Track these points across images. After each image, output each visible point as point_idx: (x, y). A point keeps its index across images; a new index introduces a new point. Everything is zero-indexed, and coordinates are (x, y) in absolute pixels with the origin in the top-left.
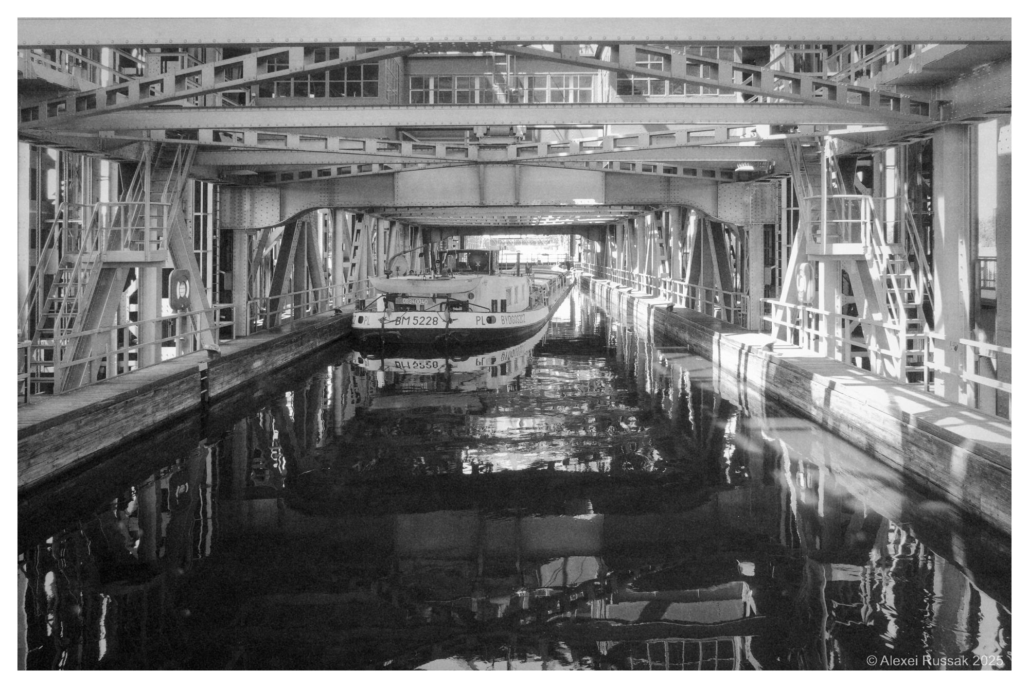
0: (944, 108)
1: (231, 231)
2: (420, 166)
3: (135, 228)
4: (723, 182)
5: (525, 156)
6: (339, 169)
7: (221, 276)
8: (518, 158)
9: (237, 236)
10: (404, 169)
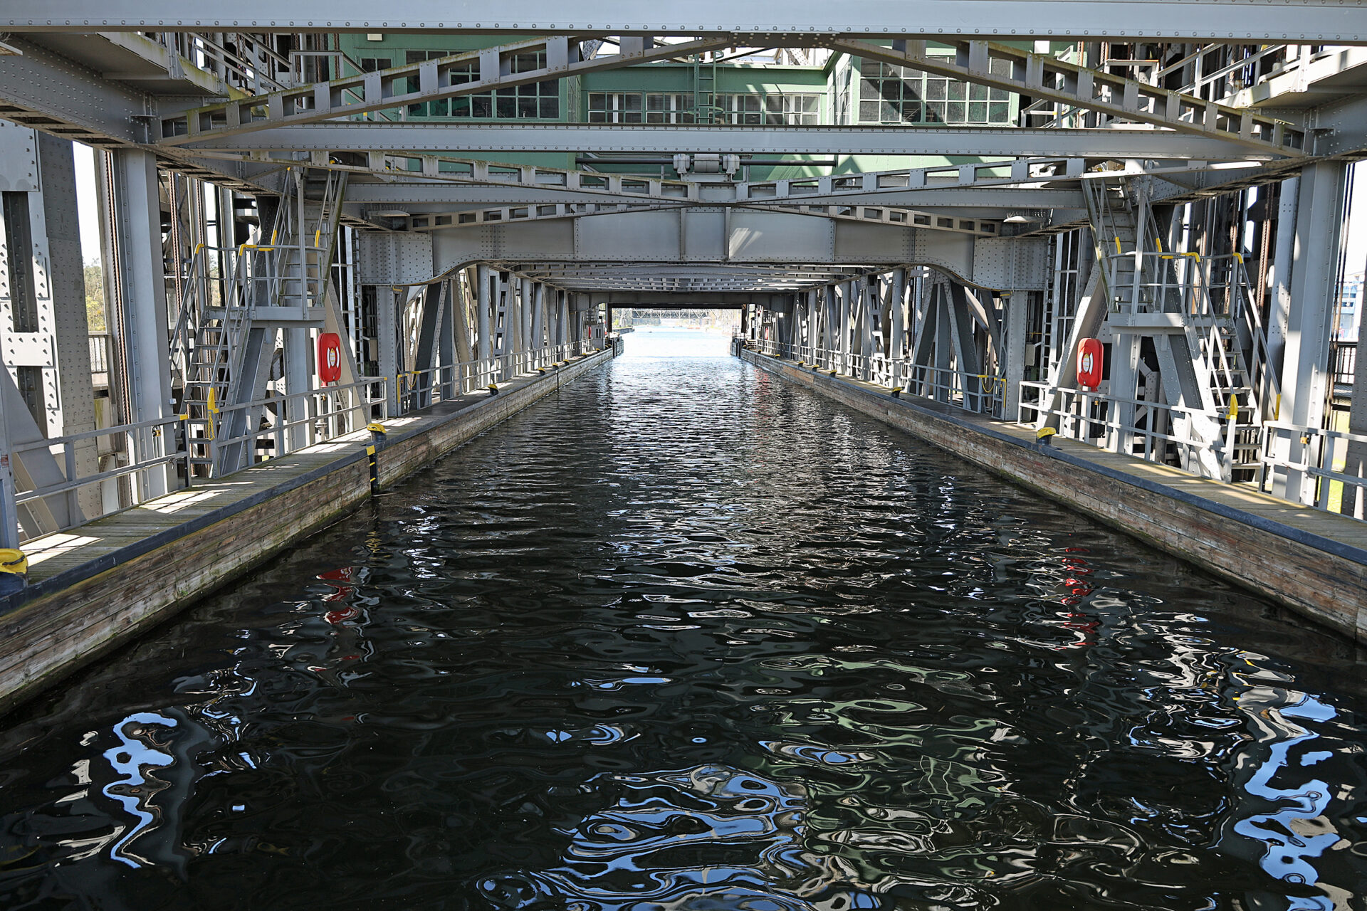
0: (1318, 140)
1: (373, 288)
2: (620, 208)
3: (283, 278)
4: (980, 237)
5: (757, 196)
6: (512, 211)
7: (366, 343)
8: (750, 199)
9: (380, 295)
10: (598, 212)
